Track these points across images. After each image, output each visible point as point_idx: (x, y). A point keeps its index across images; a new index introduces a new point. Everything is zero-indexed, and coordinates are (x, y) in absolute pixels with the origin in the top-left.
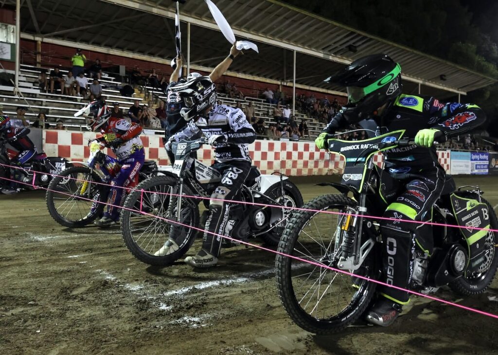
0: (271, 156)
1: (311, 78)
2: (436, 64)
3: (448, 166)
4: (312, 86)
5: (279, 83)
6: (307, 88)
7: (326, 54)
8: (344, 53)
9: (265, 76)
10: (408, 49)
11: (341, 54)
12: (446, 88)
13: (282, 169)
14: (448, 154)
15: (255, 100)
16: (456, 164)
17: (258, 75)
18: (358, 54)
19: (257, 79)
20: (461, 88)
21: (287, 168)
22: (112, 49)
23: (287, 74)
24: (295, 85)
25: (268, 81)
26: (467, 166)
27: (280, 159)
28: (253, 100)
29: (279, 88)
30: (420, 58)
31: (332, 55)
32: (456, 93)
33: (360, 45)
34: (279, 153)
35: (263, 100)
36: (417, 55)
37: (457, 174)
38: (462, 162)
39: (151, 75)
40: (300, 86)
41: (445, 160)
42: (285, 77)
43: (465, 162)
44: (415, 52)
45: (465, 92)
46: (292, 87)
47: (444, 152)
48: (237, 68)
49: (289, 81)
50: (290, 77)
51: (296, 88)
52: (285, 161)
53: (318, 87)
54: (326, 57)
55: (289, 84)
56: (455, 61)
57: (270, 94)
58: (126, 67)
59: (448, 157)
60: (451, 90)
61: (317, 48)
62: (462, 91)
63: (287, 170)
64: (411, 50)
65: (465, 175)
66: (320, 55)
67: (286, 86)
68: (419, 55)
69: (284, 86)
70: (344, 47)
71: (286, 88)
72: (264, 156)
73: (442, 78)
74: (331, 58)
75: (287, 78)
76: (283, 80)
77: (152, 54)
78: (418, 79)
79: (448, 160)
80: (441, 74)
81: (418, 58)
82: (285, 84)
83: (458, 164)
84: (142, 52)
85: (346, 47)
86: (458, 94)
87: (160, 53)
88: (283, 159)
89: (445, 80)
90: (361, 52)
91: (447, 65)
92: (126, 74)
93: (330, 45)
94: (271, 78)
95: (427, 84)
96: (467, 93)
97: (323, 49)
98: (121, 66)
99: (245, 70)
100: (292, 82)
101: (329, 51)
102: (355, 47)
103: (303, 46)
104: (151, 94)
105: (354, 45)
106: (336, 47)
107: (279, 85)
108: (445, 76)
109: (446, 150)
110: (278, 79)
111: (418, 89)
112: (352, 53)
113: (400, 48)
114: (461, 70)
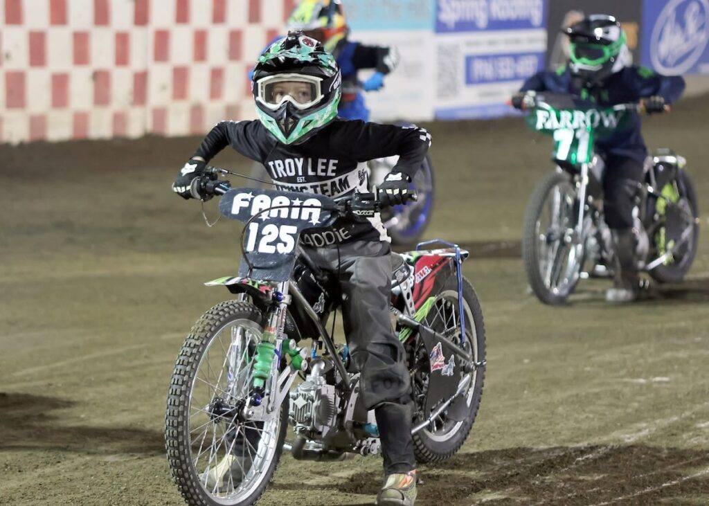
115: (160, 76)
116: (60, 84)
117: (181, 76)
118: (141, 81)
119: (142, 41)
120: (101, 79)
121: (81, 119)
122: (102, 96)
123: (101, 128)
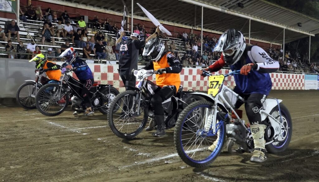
0: (190, 78)
1: (213, 25)
2: (295, 16)
3: (303, 84)
4: (213, 30)
5: (191, 28)
6: (210, 31)
7: (223, 9)
8: (235, 8)
9: (182, 23)
10: (277, 6)
11: (233, 9)
12: (301, 32)
13: (198, 87)
14: (303, 76)
15: (175, 40)
16: (308, 83)
17: (177, 22)
18: (244, 9)
19: (176, 25)
20: (311, 31)
21: (201, 86)
22: (79, 4)
23: (196, 22)
24: (203, 30)
25: (184, 26)
26: (315, 84)
27: (196, 80)
28: (173, 39)
29: (191, 31)
30: (284, 12)
31: (227, 9)
32: (308, 35)
33: (245, 3)
34: (196, 76)
35: (180, 39)
36: (283, 10)
37: (309, 89)
38: (312, 81)
39: (106, 22)
40: (205, 30)
41: (302, 80)
42: (195, 24)
43: (314, 81)
44: (282, 8)
45: (314, 34)
46: (201, 31)
47: (301, 75)
48: (163, 18)
49: (198, 26)
50: (199, 23)
51: (203, 31)
52: (200, 81)
53: (217, 30)
54: (223, 11)
55: (197, 29)
56: (308, 14)
57: (185, 35)
58: (89, 17)
59: (303, 78)
60: (305, 33)
61: (217, 5)
62: (312, 34)
63: (200, 87)
64: (279, 7)
65: (314, 90)
66: (219, 9)
67: (196, 30)
68: (284, 10)
69: (194, 30)
70: (235, 4)
71: (197, 31)
72: (186, 78)
73: (299, 25)
74: (226, 11)
75: (197, 25)
76: (194, 26)
77: (106, 8)
78: (283, 26)
79: (303, 80)
80: (298, 22)
81: (283, 12)
82: (195, 29)
83: (310, 82)
84: (99, 7)
85: (236, 4)
86: (309, 35)
87: (112, 7)
88: (198, 80)
89: (300, 26)
90: (247, 8)
91: (303, 16)
92: (89, 21)
93: (226, 3)
94: (186, 24)
95: (289, 29)
96: (315, 35)
97: (221, 5)
98: (85, 16)
99: (168, 19)
100: (201, 27)
101: (225, 7)
102: (243, 4)
103: (213, 4)
104: (106, 35)
105: (242, 3)
106: (230, 4)
107: (191, 29)
108: (301, 24)
109: (302, 74)
110: (190, 25)
111: (283, 32)
112: (240, 8)
113: (272, 5)
114: (311, 20)
115: (291, 84)
116: (281, 84)
117: (293, 84)
118: (289, 84)
119: (289, 80)
120: (285, 84)
121: (283, 88)
122: (285, 86)
123: (285, 89)
